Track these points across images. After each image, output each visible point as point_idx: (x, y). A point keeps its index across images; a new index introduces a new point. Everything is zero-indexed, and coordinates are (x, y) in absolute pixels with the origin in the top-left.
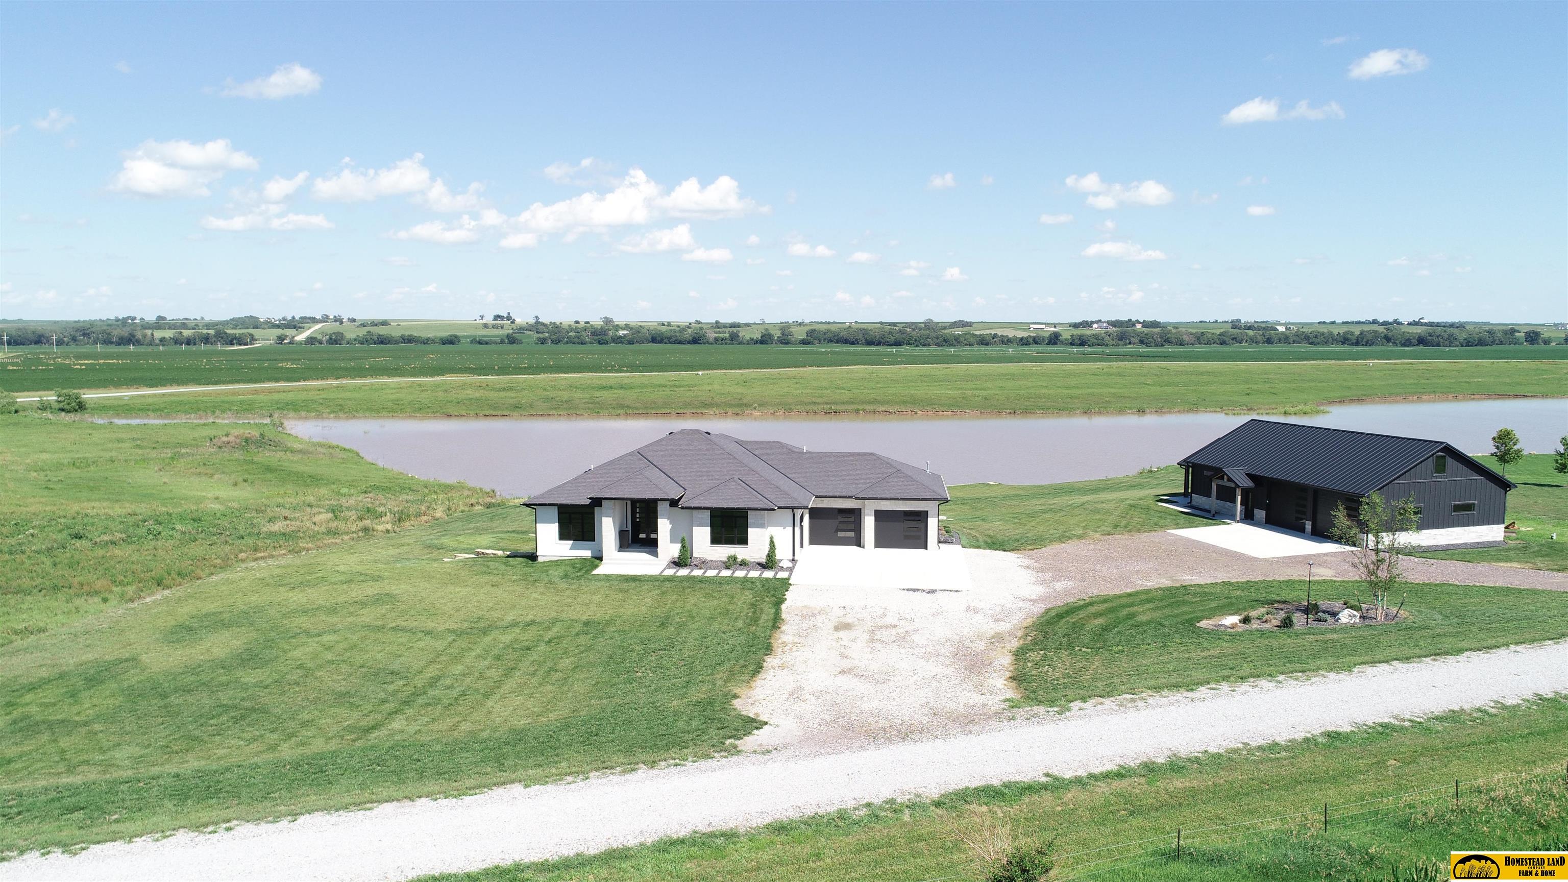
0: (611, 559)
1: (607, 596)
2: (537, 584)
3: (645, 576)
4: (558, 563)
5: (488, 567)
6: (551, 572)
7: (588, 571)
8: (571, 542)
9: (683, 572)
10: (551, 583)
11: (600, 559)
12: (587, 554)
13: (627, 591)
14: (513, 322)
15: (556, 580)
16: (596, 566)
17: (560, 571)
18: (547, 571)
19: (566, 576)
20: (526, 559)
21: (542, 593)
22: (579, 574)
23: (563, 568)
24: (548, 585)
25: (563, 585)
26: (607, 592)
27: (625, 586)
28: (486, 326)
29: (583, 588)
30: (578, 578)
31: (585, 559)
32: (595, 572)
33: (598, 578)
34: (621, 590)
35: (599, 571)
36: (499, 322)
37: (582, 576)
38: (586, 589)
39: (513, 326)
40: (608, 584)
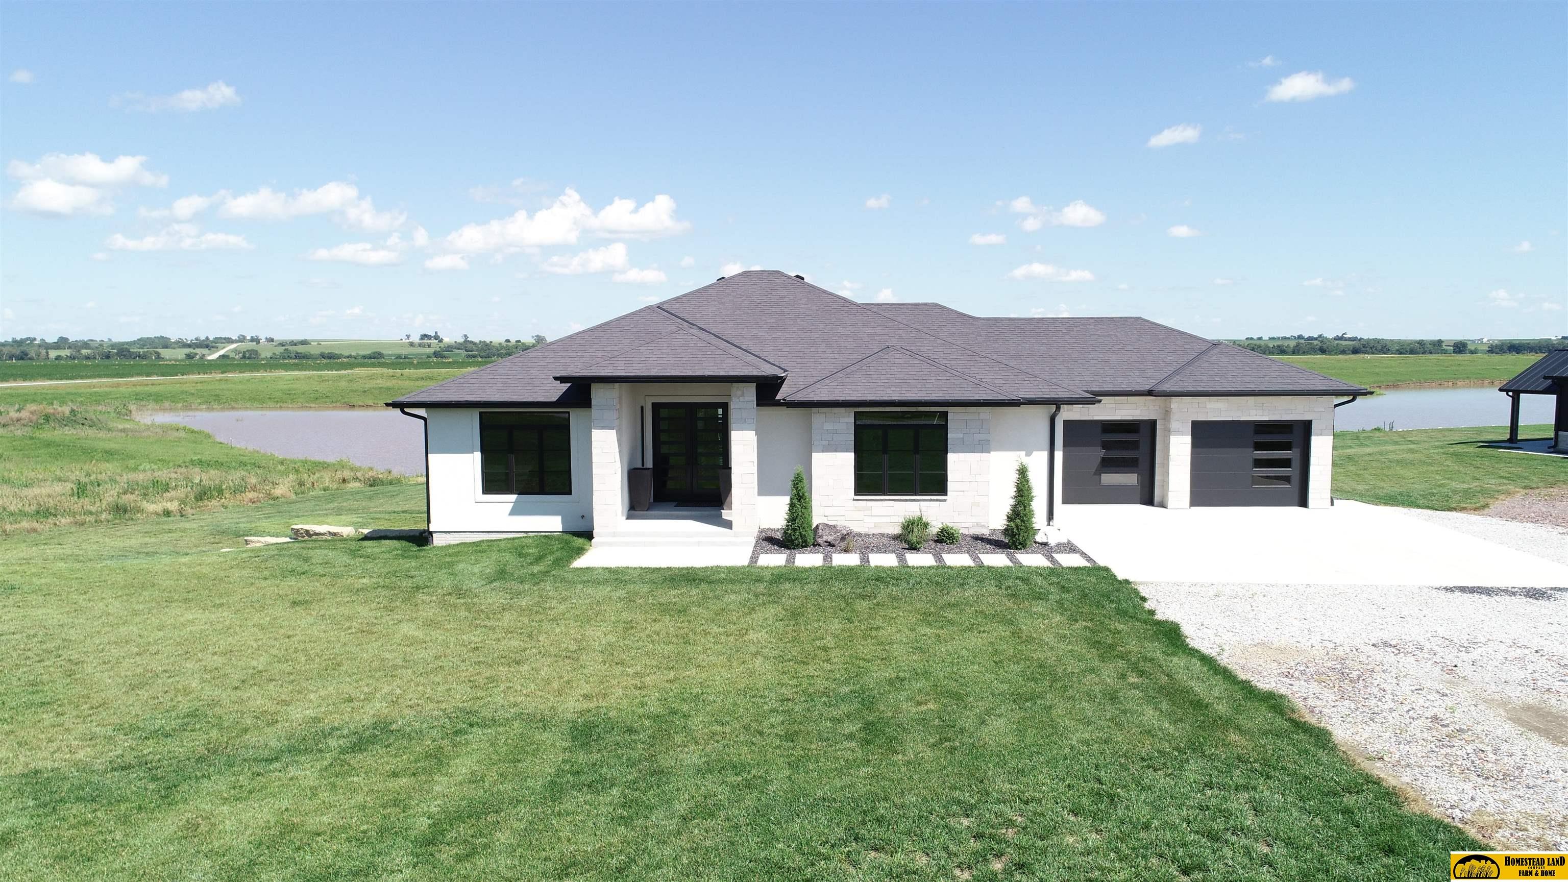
0: (614, 535)
1: (629, 626)
2: (420, 596)
3: (716, 570)
4: (479, 548)
5: (306, 560)
6: (461, 566)
7: (562, 562)
8: (513, 497)
9: (807, 559)
10: (459, 592)
11: (588, 535)
12: (553, 524)
13: (683, 611)
14: (441, 341)
15: (474, 584)
16: (580, 551)
17: (487, 564)
18: (450, 565)
19: (502, 574)
20: (404, 543)
21: (430, 623)
22: (536, 569)
23: (494, 556)
24: (452, 600)
25: (494, 598)
26: (626, 615)
27: (672, 595)
28: (412, 344)
29: (554, 603)
30: (537, 579)
31: (546, 538)
32: (580, 563)
33: (590, 577)
34: (665, 609)
35: (587, 560)
36: (426, 341)
37: (546, 573)
38: (562, 608)
39: (441, 345)
40: (621, 593)
